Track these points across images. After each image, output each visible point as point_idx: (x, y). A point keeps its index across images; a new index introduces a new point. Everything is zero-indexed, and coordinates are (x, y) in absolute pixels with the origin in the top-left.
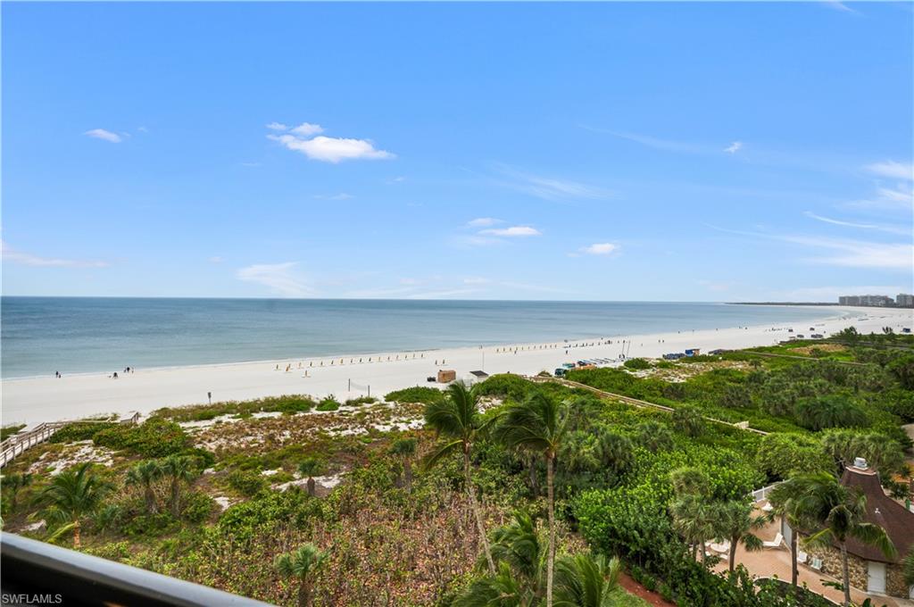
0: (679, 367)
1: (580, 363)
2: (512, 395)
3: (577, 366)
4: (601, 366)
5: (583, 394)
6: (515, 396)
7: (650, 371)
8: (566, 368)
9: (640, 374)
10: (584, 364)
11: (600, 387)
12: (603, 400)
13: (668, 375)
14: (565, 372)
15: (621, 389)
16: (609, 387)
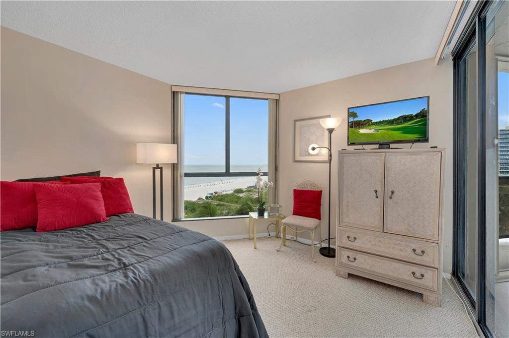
0: (255, 191)
1: (215, 192)
2: (189, 210)
3: (214, 194)
4: (224, 193)
5: (221, 206)
6: (191, 210)
7: (244, 194)
8: (209, 195)
9: (241, 195)
10: (217, 193)
11: (228, 202)
12: (232, 208)
13: (251, 195)
14: (210, 197)
15: (236, 202)
16: (231, 202)
